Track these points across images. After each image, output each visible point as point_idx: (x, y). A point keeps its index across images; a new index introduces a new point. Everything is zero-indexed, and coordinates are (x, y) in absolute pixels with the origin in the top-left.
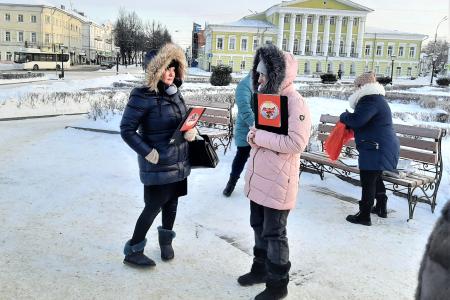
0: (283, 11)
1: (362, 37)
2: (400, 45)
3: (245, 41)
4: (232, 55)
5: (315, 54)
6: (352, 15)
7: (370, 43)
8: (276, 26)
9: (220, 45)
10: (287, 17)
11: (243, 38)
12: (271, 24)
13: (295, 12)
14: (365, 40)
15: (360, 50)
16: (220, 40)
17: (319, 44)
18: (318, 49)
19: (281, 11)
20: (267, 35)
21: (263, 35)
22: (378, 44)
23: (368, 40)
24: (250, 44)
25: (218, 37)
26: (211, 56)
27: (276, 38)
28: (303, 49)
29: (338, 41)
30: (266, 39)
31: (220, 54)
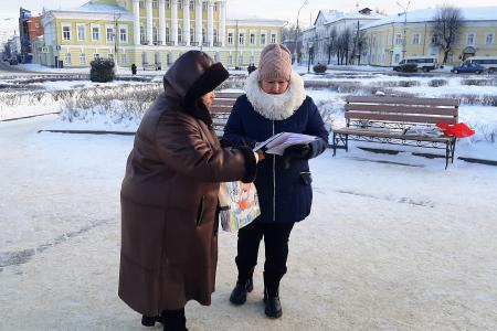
1: (224, 24)
2: (262, 32)
3: (96, 30)
4: (82, 47)
5: (176, 44)
7: (233, 31)
8: (130, 11)
9: (67, 35)
10: (143, 2)
11: (93, 26)
12: (123, 9)
14: (227, 27)
15: (223, 39)
16: (66, 29)
17: (179, 32)
18: (180, 38)
20: (121, 23)
21: (117, 23)
22: (240, 31)
23: (230, 27)
24: (102, 34)
25: (63, 25)
26: (58, 48)
27: (131, 25)
28: (163, 38)
29: (199, 29)
30: (121, 27)
31: (68, 47)
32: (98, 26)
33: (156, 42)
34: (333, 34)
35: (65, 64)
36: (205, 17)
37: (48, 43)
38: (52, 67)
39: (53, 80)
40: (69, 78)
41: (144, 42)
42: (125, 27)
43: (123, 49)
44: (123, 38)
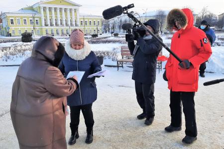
0: (42, 6)
1: (79, 17)
2: (94, 20)
4: (19, 28)
5: (60, 25)
6: (73, 8)
7: (82, 20)
8: (39, 13)
9: (12, 23)
10: (45, 9)
11: (24, 19)
12: (36, 12)
13: (48, 6)
14: (80, 19)
15: (79, 23)
16: (12, 20)
17: (61, 21)
18: (61, 23)
19: (41, 6)
20: (36, 17)
21: (34, 18)
22: (85, 20)
23: (81, 19)
24: (28, 22)
25: (10, 18)
26: (9, 28)
27: (40, 18)
28: (54, 23)
29: (69, 20)
30: (36, 19)
31: (13, 28)
32: (26, 19)
33: (52, 25)
34: (121, 21)
35: (12, 35)
36: (71, 15)
37: (4, 26)
38: (7, 36)
39: (5, 42)
40: (12, 41)
41: (46, 25)
42: (38, 19)
43: (37, 28)
44: (37, 23)
